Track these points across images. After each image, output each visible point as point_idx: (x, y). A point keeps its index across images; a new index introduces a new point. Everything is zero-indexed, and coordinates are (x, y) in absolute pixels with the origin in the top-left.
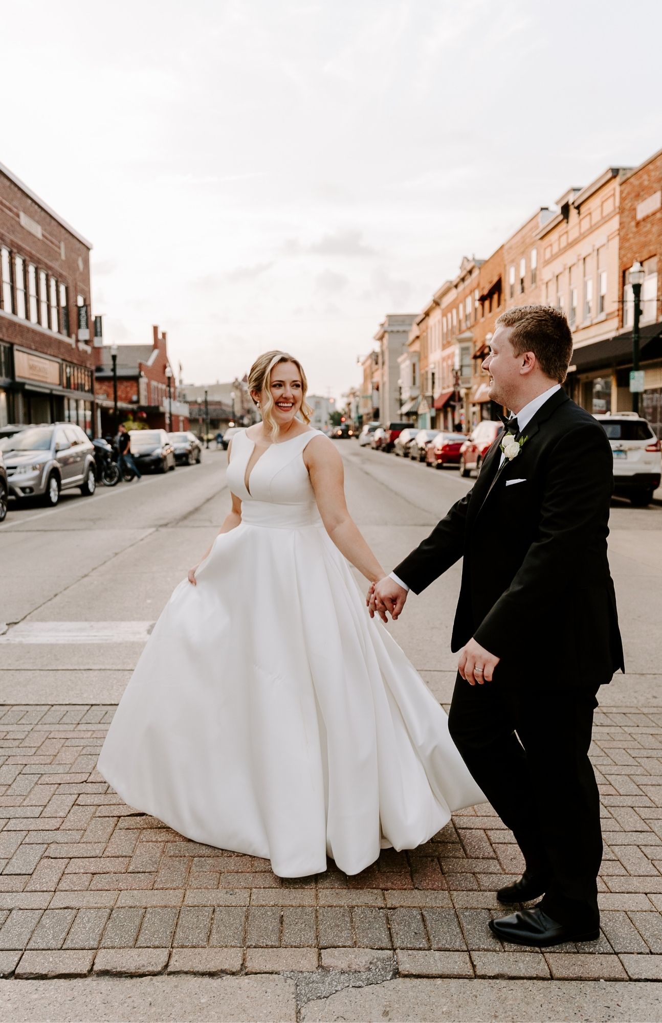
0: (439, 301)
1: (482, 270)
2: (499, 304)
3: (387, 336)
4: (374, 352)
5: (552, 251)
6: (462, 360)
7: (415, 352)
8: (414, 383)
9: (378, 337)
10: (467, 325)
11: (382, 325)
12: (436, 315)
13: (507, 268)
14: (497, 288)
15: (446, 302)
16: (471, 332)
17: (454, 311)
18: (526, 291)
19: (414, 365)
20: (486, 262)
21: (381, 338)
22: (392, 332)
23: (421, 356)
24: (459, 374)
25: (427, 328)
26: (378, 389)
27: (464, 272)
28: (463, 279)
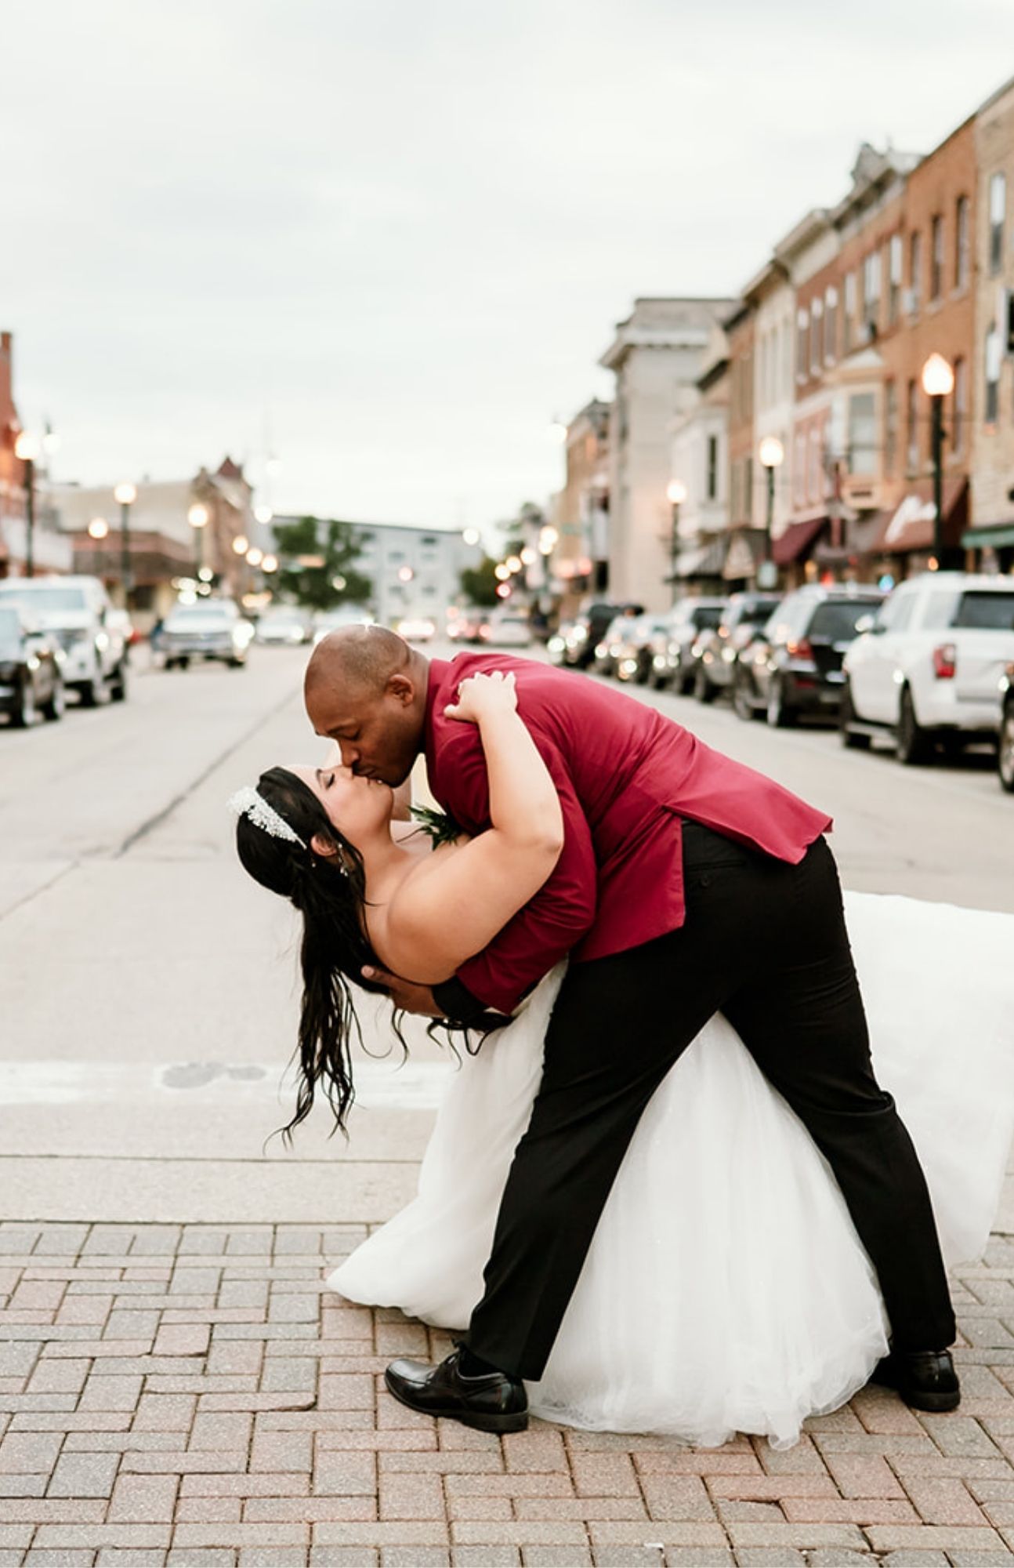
0: (786, 263)
1: (914, 181)
3: (634, 357)
4: (595, 402)
6: (851, 431)
7: (716, 404)
8: (712, 491)
9: (609, 359)
11: (621, 327)
12: (779, 305)
15: (805, 269)
16: (880, 354)
17: (831, 293)
19: (713, 443)
20: (926, 160)
21: (617, 365)
22: (649, 345)
23: (736, 415)
24: (843, 468)
25: (752, 340)
26: (605, 505)
27: (864, 187)
28: (857, 206)
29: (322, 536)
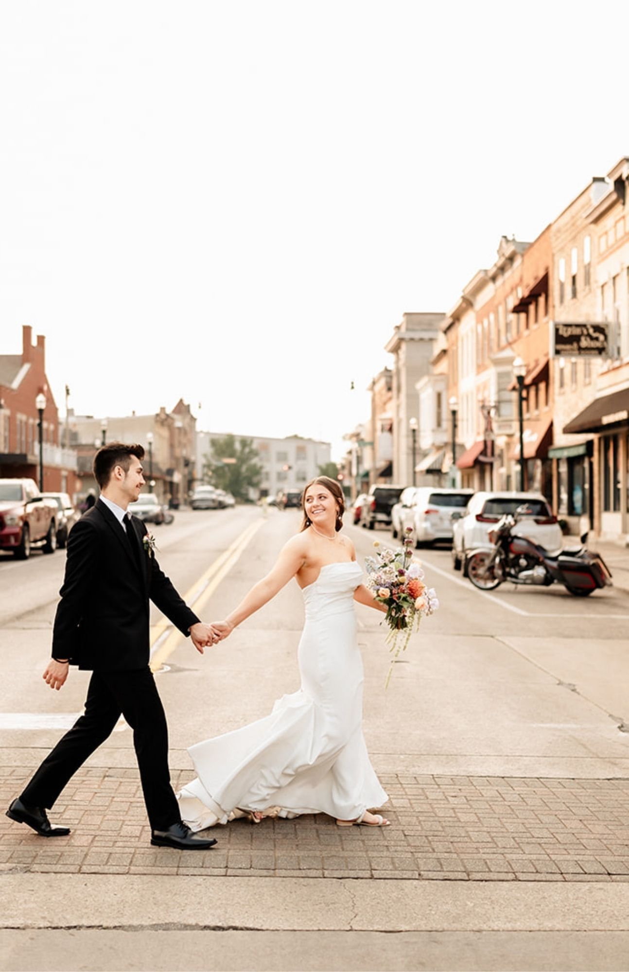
0: (471, 299)
1: (526, 258)
2: (546, 312)
3: (404, 346)
4: (386, 370)
5: (607, 241)
6: (499, 393)
7: (441, 374)
8: (439, 424)
9: (391, 347)
10: (507, 339)
11: (398, 328)
12: (468, 321)
13: (556, 258)
14: (542, 288)
15: (481, 300)
16: (513, 350)
17: (492, 317)
18: (579, 295)
19: (439, 396)
20: (531, 245)
21: (396, 350)
22: (412, 339)
23: (450, 380)
25: (457, 338)
26: (391, 430)
27: (503, 259)
28: (502, 269)
29: (238, 446)
